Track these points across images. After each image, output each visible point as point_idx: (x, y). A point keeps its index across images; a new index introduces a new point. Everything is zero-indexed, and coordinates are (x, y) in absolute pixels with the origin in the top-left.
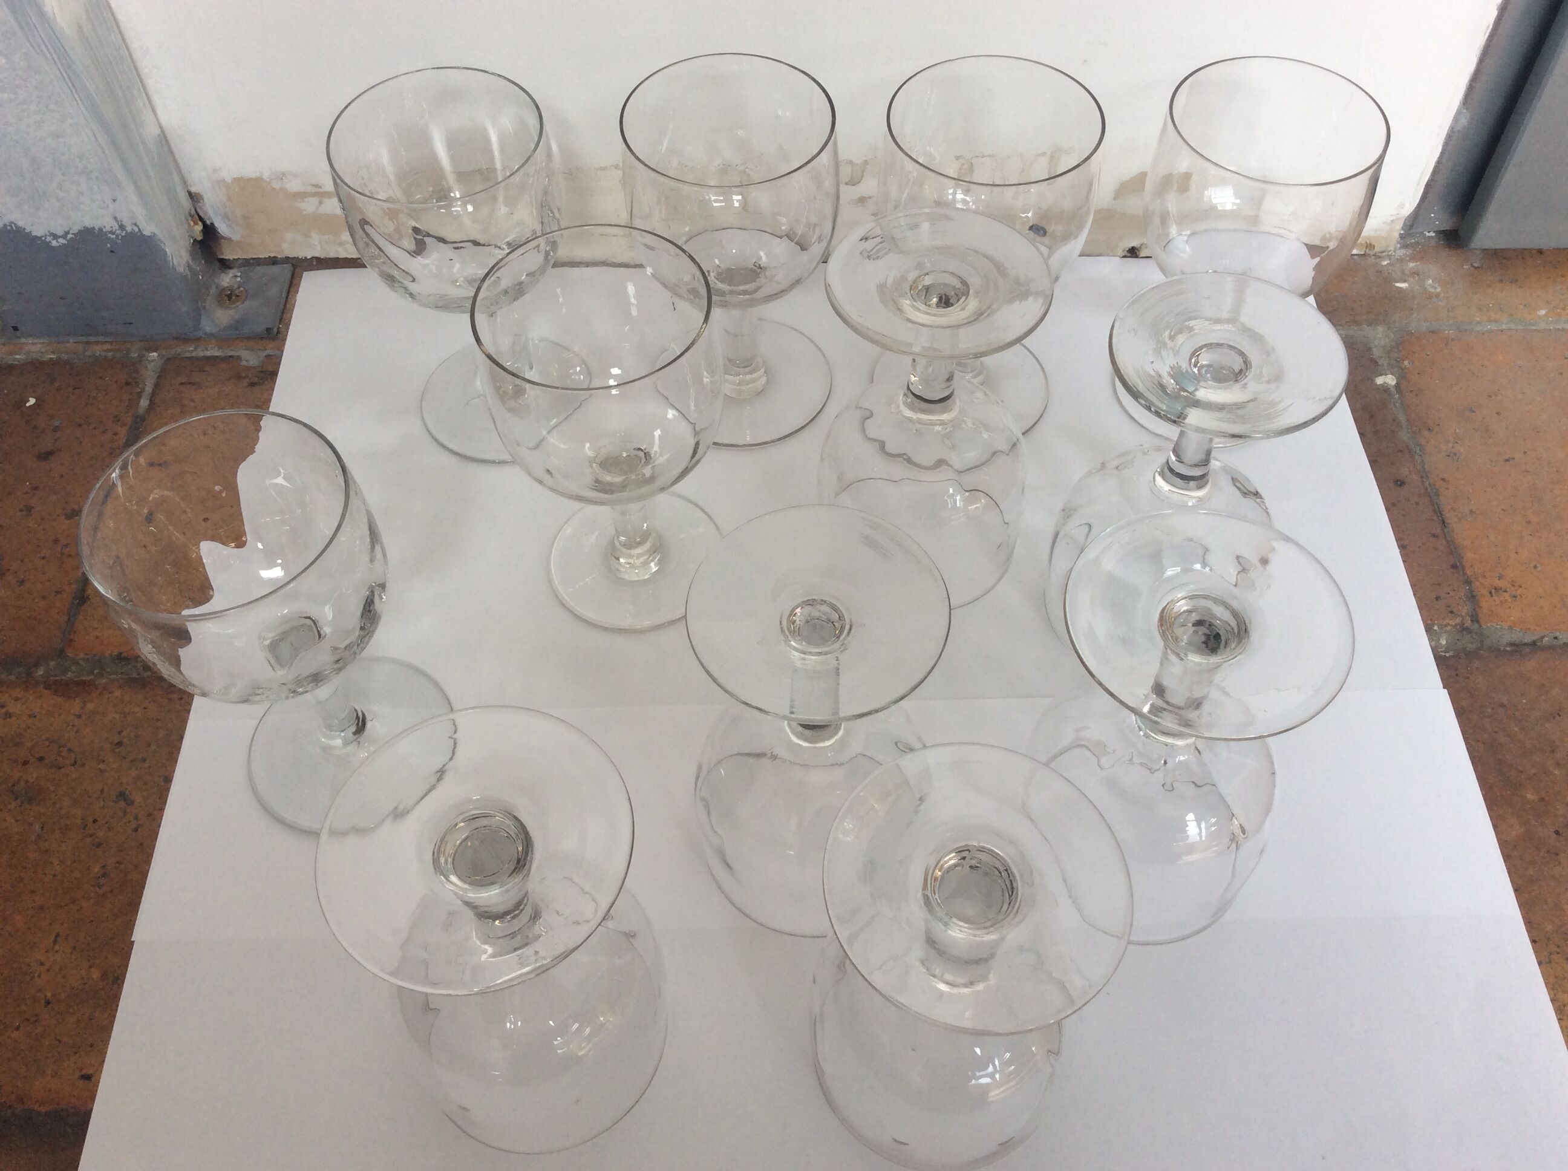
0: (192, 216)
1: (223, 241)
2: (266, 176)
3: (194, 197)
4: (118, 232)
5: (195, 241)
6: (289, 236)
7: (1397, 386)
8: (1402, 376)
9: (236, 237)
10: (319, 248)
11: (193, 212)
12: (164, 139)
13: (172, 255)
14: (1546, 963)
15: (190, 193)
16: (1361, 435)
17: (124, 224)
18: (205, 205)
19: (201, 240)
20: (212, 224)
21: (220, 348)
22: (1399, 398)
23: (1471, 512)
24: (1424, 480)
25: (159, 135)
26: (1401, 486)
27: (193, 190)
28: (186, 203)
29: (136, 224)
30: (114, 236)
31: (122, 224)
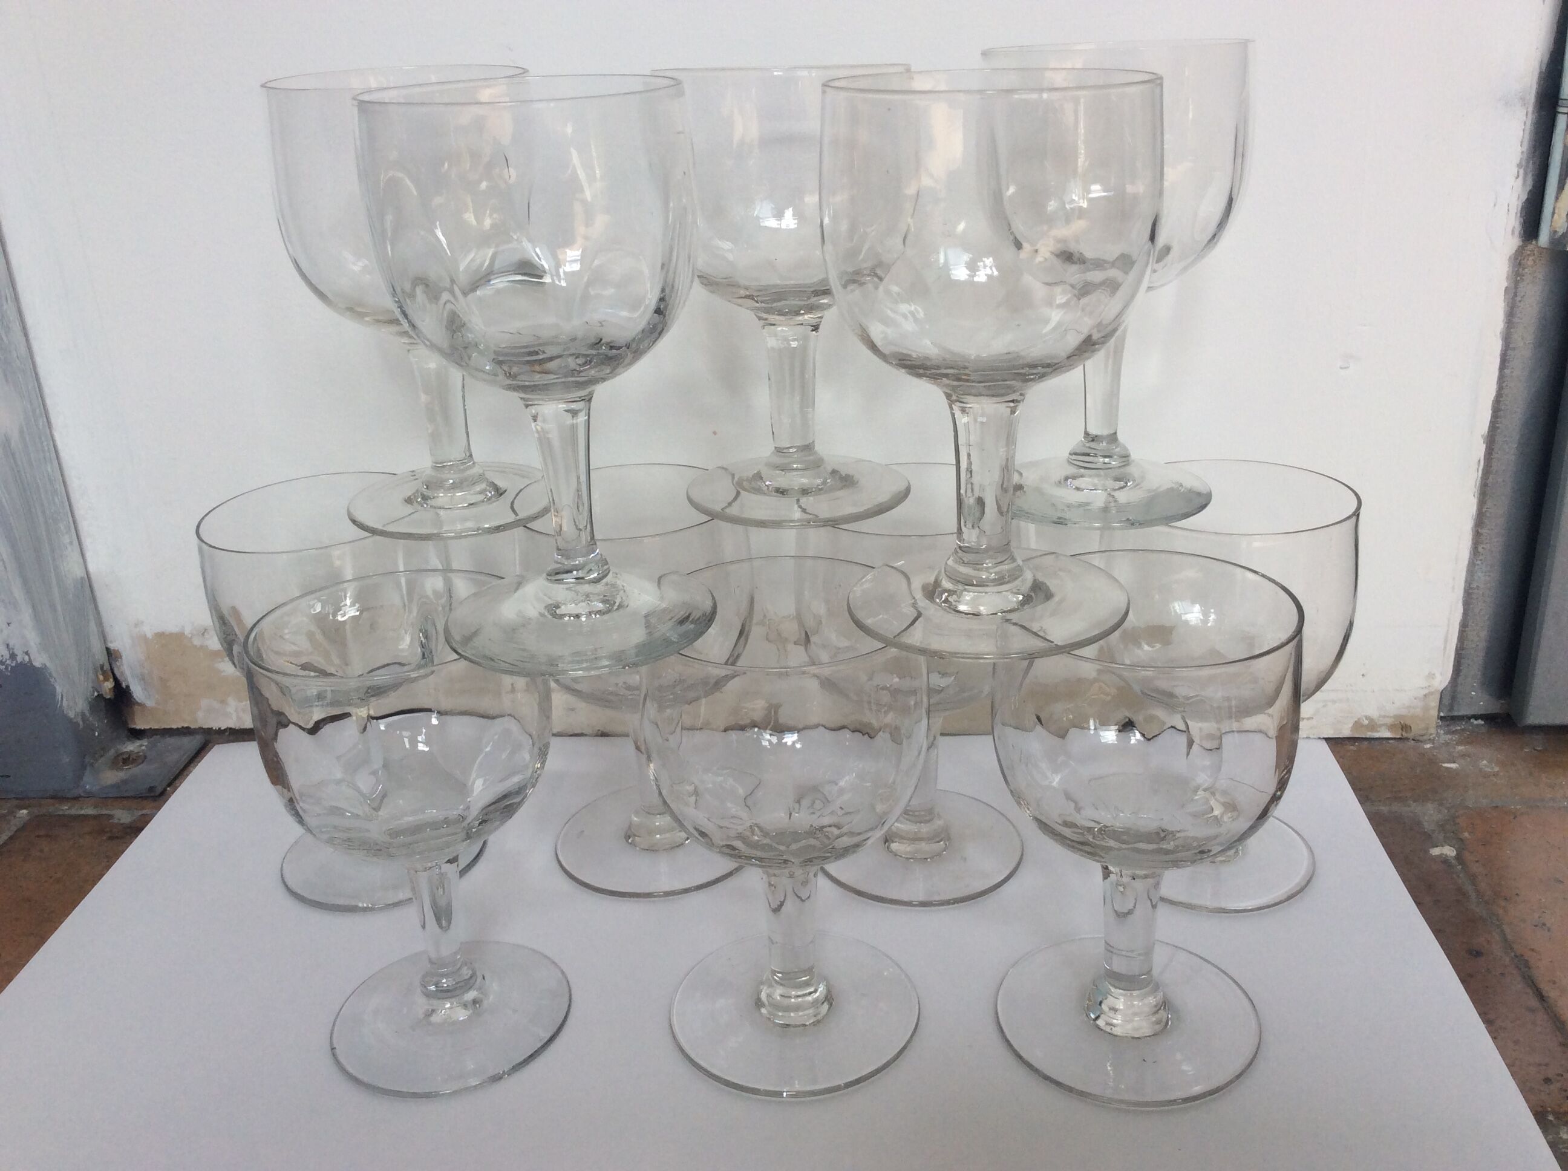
0: (104, 673)
1: (136, 707)
2: (187, 632)
3: (112, 655)
4: (8, 662)
5: (100, 696)
6: (204, 703)
7: (1458, 857)
8: (1462, 847)
9: (150, 703)
10: (234, 717)
11: (107, 667)
12: (87, 584)
13: (62, 695)
15: (108, 649)
17: (16, 653)
18: (123, 665)
19: (109, 699)
20: (128, 687)
21: (95, 806)
22: (1463, 869)
24: (1509, 951)
25: (82, 578)
26: (1476, 956)
27: (112, 646)
28: (102, 658)
29: (27, 653)
30: (4, 667)
31: (13, 653)
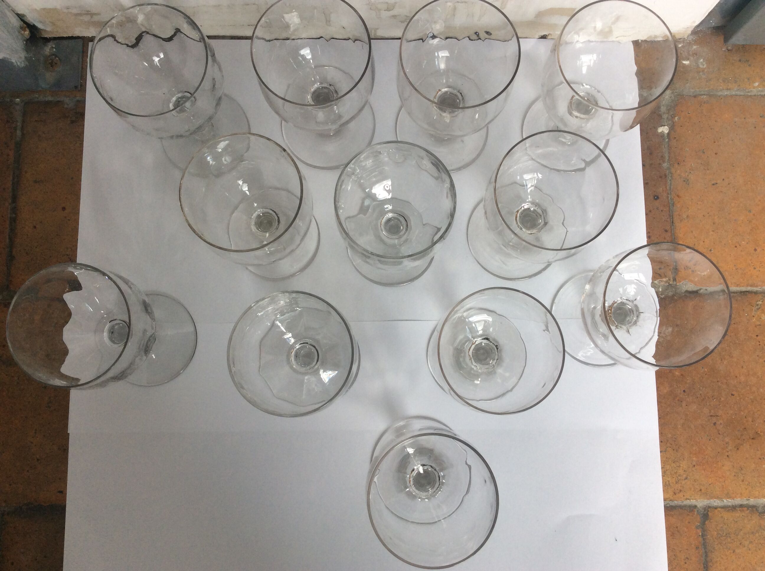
0: (22, 27)
1: (42, 31)
2: (58, 8)
3: (21, 16)
5: (26, 41)
7: (668, 134)
8: (672, 128)
9: (48, 30)
10: (95, 33)
11: (22, 24)
13: (16, 61)
14: (664, 452)
15: (18, 16)
16: (644, 165)
18: (28, 18)
19: (29, 38)
20: (34, 25)
21: (52, 96)
22: (668, 141)
23: (688, 216)
24: (669, 196)
26: (656, 199)
27: (19, 13)
